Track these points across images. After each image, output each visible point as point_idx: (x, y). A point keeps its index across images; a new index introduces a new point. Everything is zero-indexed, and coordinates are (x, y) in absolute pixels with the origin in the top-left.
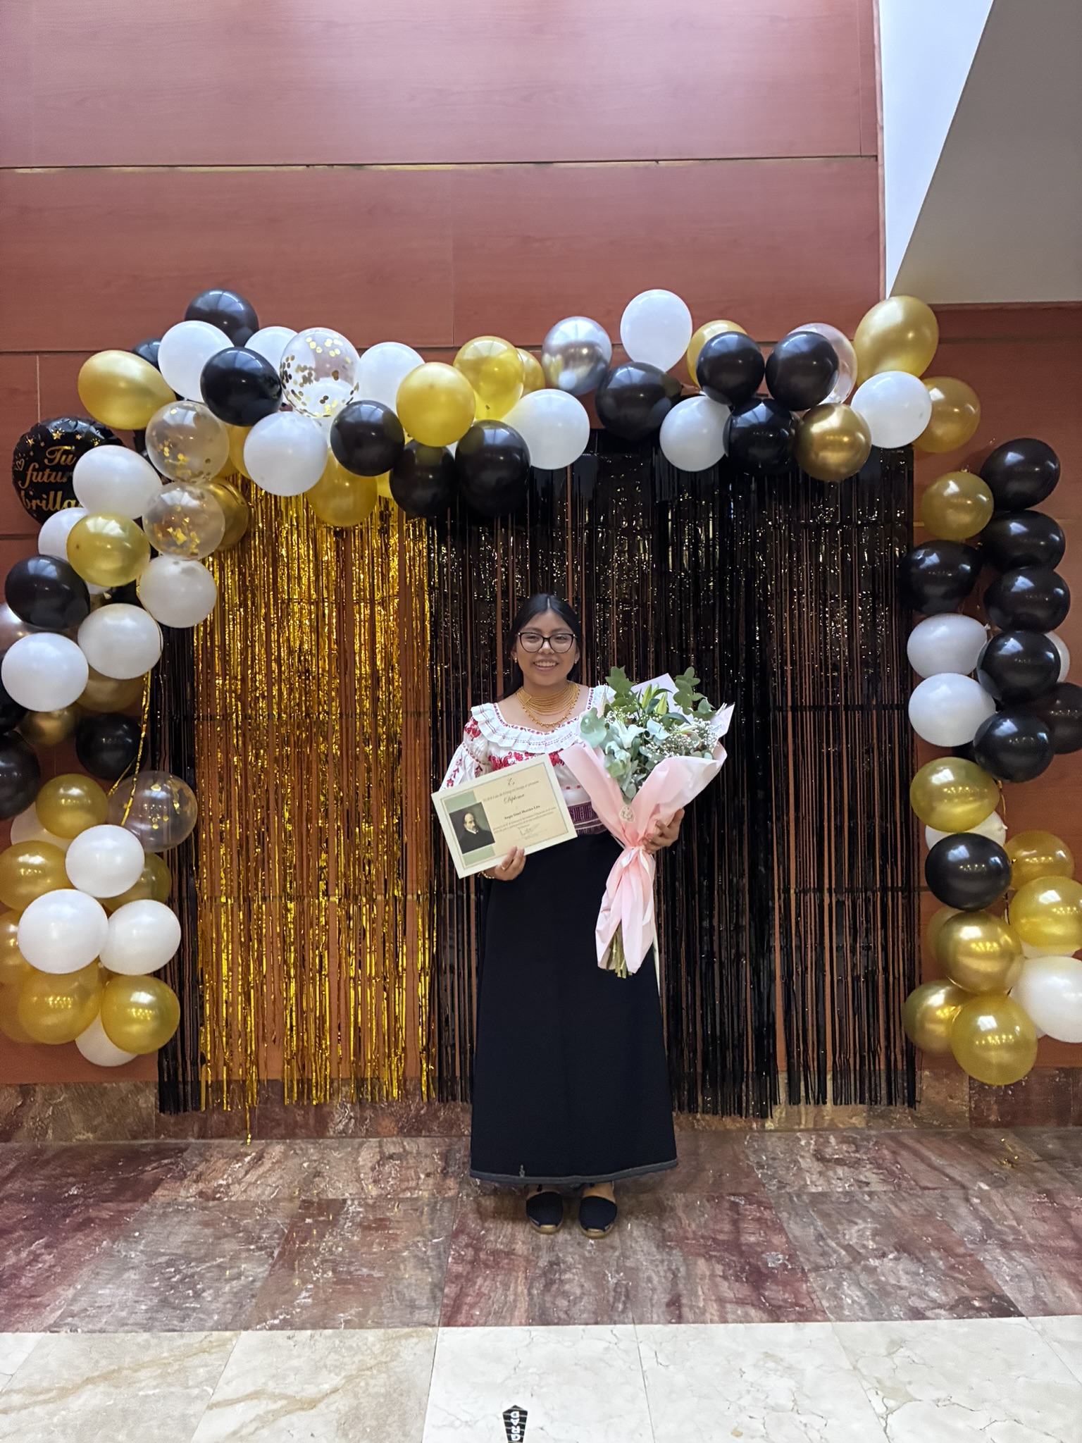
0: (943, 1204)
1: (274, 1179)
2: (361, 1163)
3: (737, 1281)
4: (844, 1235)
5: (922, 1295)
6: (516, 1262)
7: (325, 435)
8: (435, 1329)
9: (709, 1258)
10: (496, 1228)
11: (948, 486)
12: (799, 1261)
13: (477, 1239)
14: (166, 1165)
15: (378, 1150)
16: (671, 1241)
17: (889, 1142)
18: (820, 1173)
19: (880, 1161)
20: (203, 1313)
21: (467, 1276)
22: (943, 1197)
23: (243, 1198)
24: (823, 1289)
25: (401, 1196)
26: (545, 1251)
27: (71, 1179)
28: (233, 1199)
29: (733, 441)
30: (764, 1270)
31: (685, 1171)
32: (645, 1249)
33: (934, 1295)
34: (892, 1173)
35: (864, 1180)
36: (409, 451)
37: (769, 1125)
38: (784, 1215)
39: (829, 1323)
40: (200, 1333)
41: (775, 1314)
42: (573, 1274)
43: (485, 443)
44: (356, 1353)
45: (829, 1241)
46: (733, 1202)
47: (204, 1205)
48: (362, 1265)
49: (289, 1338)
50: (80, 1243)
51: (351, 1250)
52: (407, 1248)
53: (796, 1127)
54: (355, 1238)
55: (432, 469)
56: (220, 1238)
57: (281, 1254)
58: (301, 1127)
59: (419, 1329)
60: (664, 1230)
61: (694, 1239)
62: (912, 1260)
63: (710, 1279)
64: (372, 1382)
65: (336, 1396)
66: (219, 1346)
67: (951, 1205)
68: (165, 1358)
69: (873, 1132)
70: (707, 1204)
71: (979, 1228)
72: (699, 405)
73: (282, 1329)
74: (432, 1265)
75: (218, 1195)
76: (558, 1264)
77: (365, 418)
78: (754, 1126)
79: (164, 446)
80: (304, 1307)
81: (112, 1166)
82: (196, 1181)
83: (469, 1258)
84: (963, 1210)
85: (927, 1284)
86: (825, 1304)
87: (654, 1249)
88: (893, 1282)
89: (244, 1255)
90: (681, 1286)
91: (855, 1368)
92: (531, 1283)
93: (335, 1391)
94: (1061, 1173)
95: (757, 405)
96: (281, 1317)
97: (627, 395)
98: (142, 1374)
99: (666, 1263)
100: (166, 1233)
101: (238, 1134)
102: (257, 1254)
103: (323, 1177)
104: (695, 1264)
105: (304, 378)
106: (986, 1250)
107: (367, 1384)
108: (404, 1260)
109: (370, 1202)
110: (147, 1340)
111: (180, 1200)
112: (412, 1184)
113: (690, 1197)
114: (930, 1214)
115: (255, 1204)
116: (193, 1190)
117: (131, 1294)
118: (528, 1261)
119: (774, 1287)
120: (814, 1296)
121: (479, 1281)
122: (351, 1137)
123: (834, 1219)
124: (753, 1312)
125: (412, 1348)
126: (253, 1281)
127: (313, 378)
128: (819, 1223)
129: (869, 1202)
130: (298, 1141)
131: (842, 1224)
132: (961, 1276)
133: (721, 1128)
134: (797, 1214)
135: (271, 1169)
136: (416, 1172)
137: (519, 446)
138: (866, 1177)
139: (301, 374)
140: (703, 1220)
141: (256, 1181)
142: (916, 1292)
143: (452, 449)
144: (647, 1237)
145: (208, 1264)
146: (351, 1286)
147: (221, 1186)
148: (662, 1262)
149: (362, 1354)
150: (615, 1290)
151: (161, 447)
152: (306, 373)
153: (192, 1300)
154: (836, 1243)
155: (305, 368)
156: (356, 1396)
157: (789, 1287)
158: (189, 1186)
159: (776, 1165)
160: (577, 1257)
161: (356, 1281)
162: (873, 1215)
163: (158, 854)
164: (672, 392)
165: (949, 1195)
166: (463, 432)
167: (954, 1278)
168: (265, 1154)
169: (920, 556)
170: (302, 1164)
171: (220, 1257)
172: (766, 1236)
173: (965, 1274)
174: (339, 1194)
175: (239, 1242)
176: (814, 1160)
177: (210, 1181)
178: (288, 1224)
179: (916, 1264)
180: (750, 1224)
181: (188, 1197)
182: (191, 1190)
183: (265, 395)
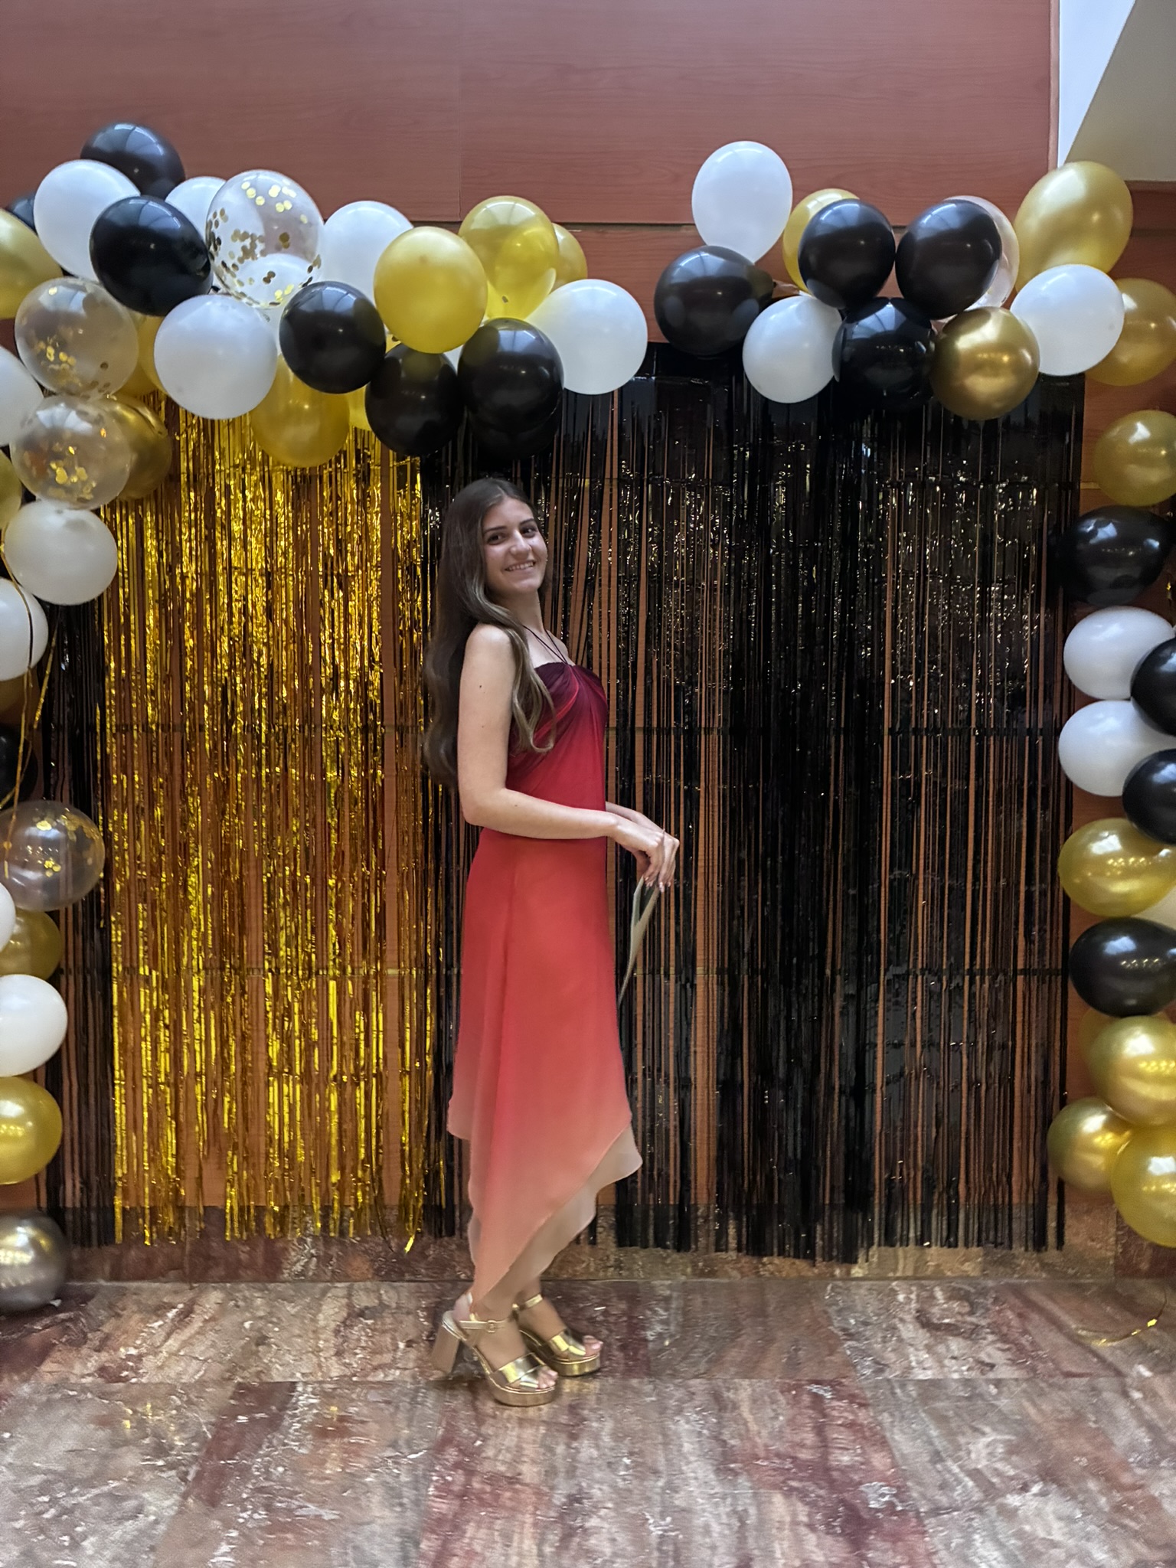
0: (1095, 1401)
1: (203, 1348)
2: (322, 1323)
3: (828, 1533)
4: (969, 1453)
6: (523, 1496)
7: (274, 331)
9: (789, 1493)
10: (497, 1436)
11: (1134, 430)
12: (910, 1497)
13: (468, 1457)
14: (63, 1321)
15: (345, 1301)
16: (735, 1462)
17: (1013, 1300)
18: (929, 1348)
19: (1005, 1329)
21: (452, 1521)
22: (1094, 1389)
23: (156, 1380)
24: (947, 1546)
25: (370, 1379)
26: (562, 1475)
28: (144, 1380)
29: (847, 359)
30: (866, 1516)
31: (749, 1342)
32: (700, 1474)
34: (1021, 1349)
35: (987, 1360)
36: (393, 360)
37: (857, 1271)
38: (886, 1418)
42: (600, 1517)
43: (499, 350)
45: (949, 1463)
46: (816, 1396)
47: (104, 1389)
48: (309, 1501)
51: (294, 1470)
52: (372, 1469)
53: (891, 1275)
54: (303, 1451)
55: (426, 387)
56: (115, 1446)
57: (199, 1476)
58: (246, 1268)
60: (724, 1441)
61: (766, 1458)
62: (1064, 1495)
63: (792, 1530)
67: (1106, 1403)
69: (990, 1283)
70: (781, 1398)
71: (1147, 1440)
72: (798, 309)
74: (405, 1501)
75: (125, 1373)
76: (579, 1501)
77: (328, 306)
78: (837, 1272)
79: (47, 345)
82: (96, 1351)
83: (456, 1488)
84: (1122, 1411)
85: (1088, 1540)
87: (712, 1476)
88: (1042, 1534)
89: (148, 1476)
90: (751, 1541)
92: (543, 1534)
95: (884, 306)
97: (697, 292)
99: (729, 1501)
100: (45, 1434)
101: (163, 1276)
102: (164, 1475)
103: (269, 1345)
104: (771, 1503)
105: (244, 249)
106: (1161, 1479)
108: (368, 1489)
109: (328, 1387)
111: (73, 1380)
112: (387, 1358)
113: (760, 1385)
114: (1079, 1418)
115: (172, 1390)
116: (92, 1365)
118: (539, 1493)
119: (879, 1544)
120: (937, 1561)
121: (470, 1529)
122: (313, 1281)
123: (953, 1425)
126: (156, 1523)
127: (257, 251)
128: (934, 1433)
129: (996, 1397)
130: (243, 1285)
131: (963, 1434)
132: (1132, 1524)
133: (794, 1274)
134: (903, 1418)
135: (201, 1332)
136: (394, 1339)
137: (547, 356)
138: (989, 1356)
139: (239, 244)
140: (777, 1424)
141: (179, 1351)
142: (1075, 1550)
143: (454, 357)
144: (703, 1456)
145: (97, 1491)
146: (289, 1536)
147: (129, 1357)
148: (724, 1497)
150: (659, 1550)
151: (42, 345)
152: (247, 242)
153: (67, 1552)
154: (961, 1467)
155: (245, 236)
157: (900, 1544)
158: (84, 1360)
159: (868, 1333)
160: (605, 1488)
161: (295, 1526)
162: (1004, 1419)
163: (51, 914)
164: (761, 291)
165: (1100, 1386)
166: (469, 334)
167: (1124, 1527)
168: (196, 1307)
169: (1091, 528)
170: (242, 1323)
171: (114, 1479)
172: (864, 1453)
173: (1135, 1519)
174: (287, 1374)
175: (143, 1454)
176: (918, 1325)
177: (116, 1350)
178: (213, 1425)
179: (1070, 1503)
180: (840, 1433)
181: (83, 1376)
182: (89, 1365)
183: (183, 270)
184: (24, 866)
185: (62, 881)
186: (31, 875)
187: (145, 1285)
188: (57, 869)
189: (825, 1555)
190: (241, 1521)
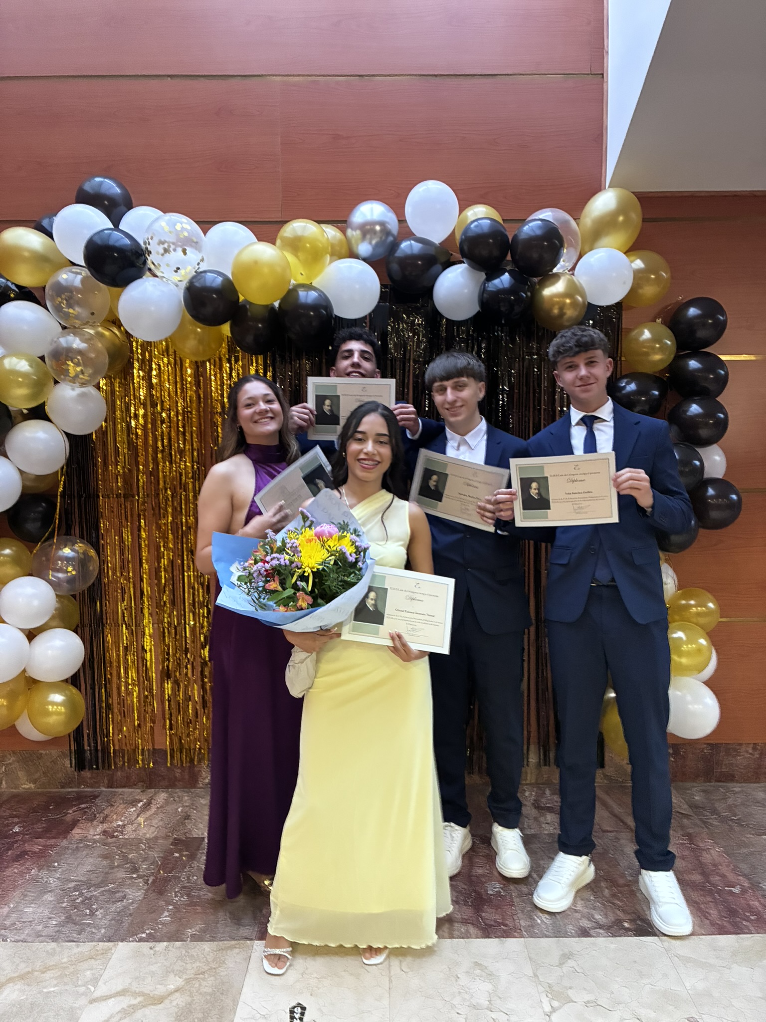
0: (615, 844)
1: (157, 821)
3: (464, 906)
5: (590, 918)
7: (180, 294)
8: (252, 942)
11: (643, 333)
12: (509, 890)
14: (84, 808)
18: (536, 819)
20: (95, 928)
22: (616, 838)
23: (132, 837)
24: (523, 913)
27: (16, 820)
28: (126, 837)
29: (484, 300)
30: (485, 897)
33: (598, 917)
36: (243, 307)
39: (522, 939)
40: (90, 943)
41: (487, 931)
43: (299, 302)
44: (196, 960)
47: (105, 841)
49: (151, 948)
50: (16, 871)
55: (261, 320)
56: (113, 868)
57: (154, 882)
58: (179, 781)
59: (241, 942)
64: (204, 983)
65: (177, 994)
66: (102, 954)
67: (621, 847)
68: (65, 963)
72: (461, 271)
73: (147, 942)
75: (116, 834)
77: (208, 284)
80: (163, 924)
81: (46, 809)
82: (101, 823)
85: (594, 909)
86: (523, 923)
89: (129, 882)
91: (536, 976)
93: (176, 991)
94: (701, 820)
95: (503, 274)
96: (147, 932)
97: (409, 262)
98: (48, 975)
100: (76, 863)
101: (135, 785)
102: (136, 881)
103: (190, 819)
107: (200, 985)
110: (54, 949)
111: (90, 837)
115: (141, 841)
116: (99, 830)
117: (47, 913)
119: (490, 910)
120: (515, 917)
124: (472, 930)
125: (235, 957)
126: (132, 903)
127: (171, 249)
130: (178, 790)
131: (542, 859)
132: (618, 902)
135: (156, 813)
137: (324, 304)
139: (162, 246)
141: (144, 823)
142: (586, 914)
143: (277, 304)
145: (102, 889)
146: (198, 908)
147: (118, 826)
149: (200, 962)
151: (59, 299)
152: (166, 245)
153: (89, 917)
156: (191, 996)
157: (499, 910)
158: (95, 827)
161: (201, 903)
163: (71, 595)
164: (443, 259)
165: (619, 837)
166: (282, 294)
167: (614, 904)
168: (152, 801)
169: (624, 384)
170: (177, 809)
171: (111, 884)
172: (491, 868)
173: (622, 901)
174: (200, 833)
175: (126, 872)
176: (533, 808)
177: (111, 823)
178: (162, 857)
179: (589, 893)
180: (481, 859)
181: (94, 835)
182: (98, 830)
183: (132, 265)
184: (58, 571)
185: (77, 578)
186: (60, 575)
187: (126, 790)
188: (74, 573)
189: (461, 915)
190: (175, 901)
